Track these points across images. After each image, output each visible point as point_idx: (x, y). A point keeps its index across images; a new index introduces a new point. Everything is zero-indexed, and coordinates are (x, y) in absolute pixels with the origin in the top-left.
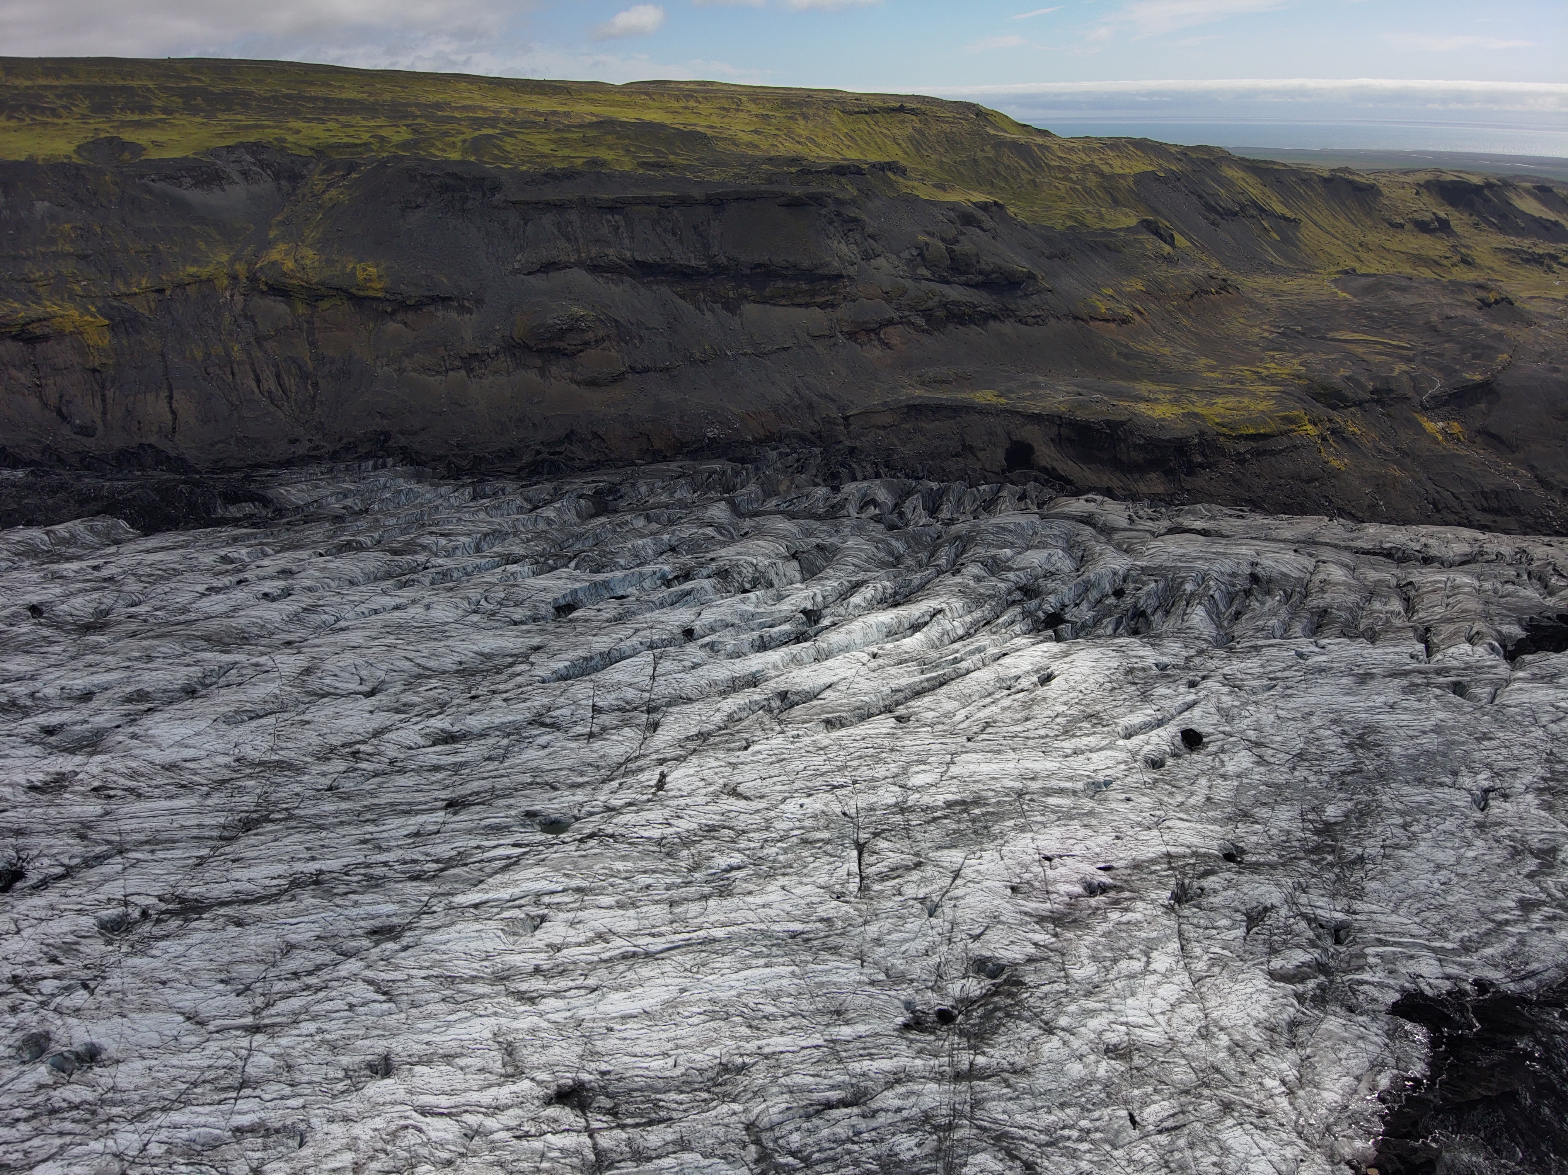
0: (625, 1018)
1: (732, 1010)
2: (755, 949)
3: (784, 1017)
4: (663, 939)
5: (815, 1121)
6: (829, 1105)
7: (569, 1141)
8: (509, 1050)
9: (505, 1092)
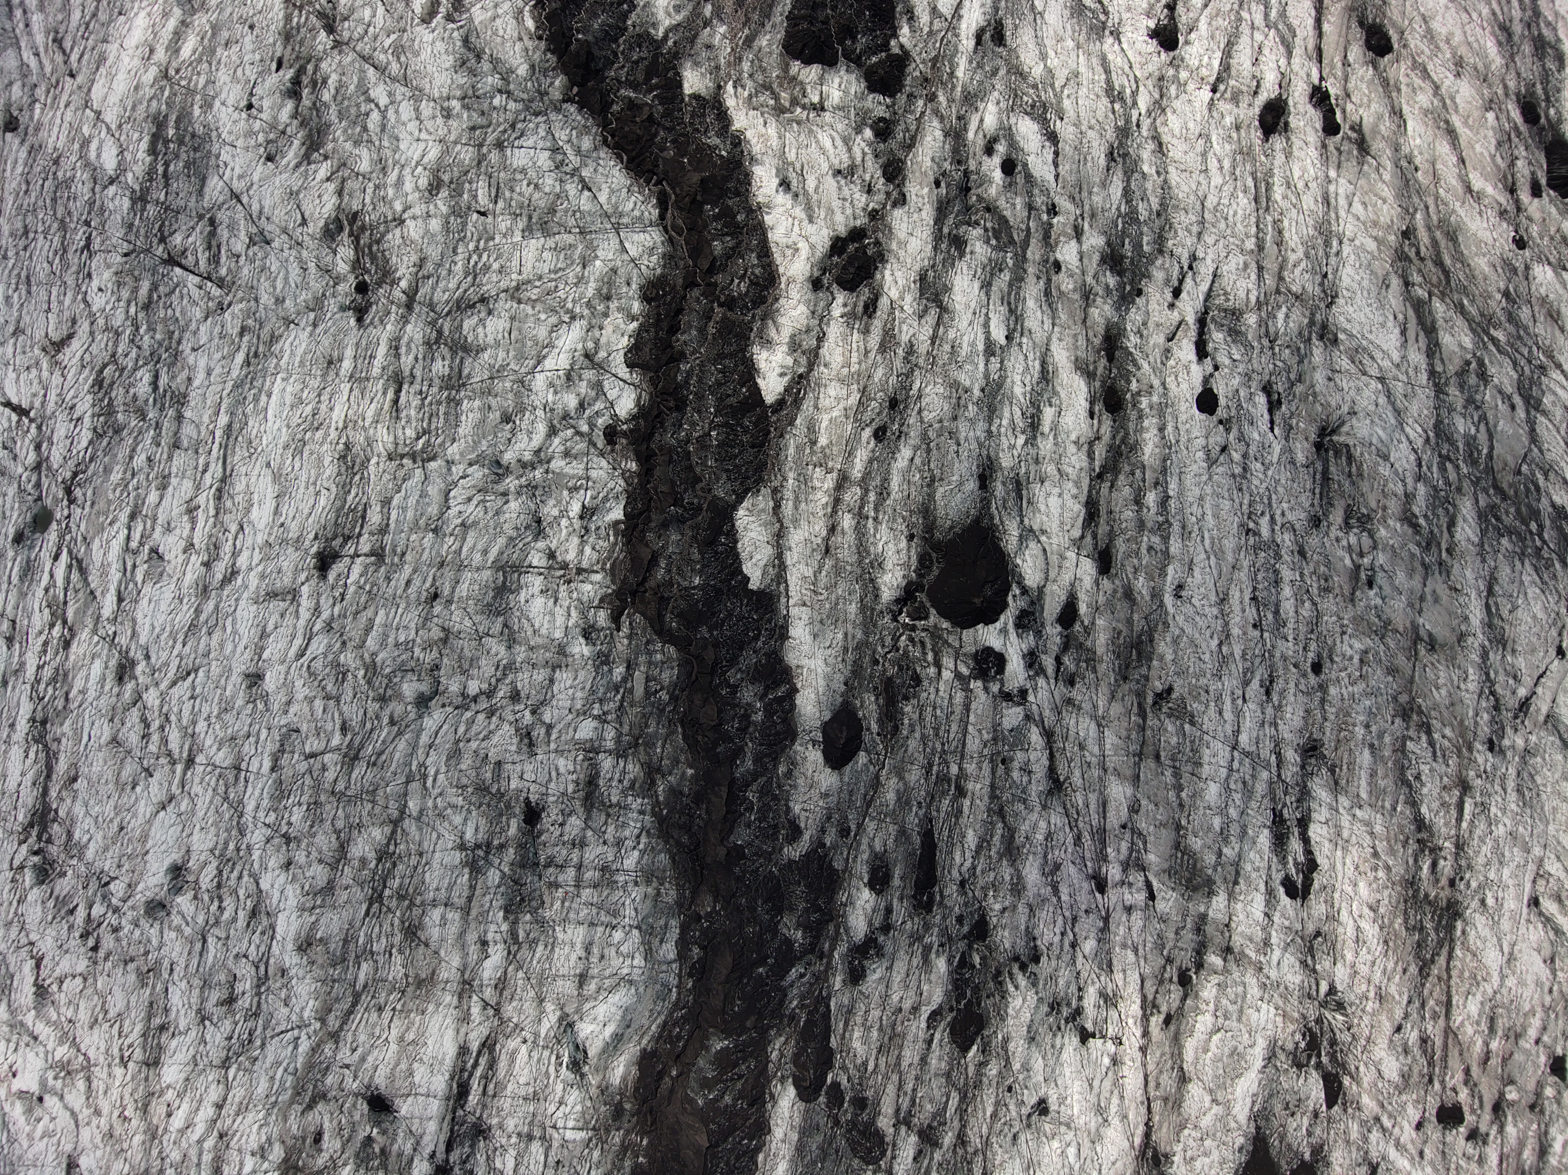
0: (276, 512)
1: (299, 436)
2: (250, 398)
3: (319, 402)
4: (212, 466)
5: (403, 415)
6: (396, 401)
7: (357, 570)
8: (272, 595)
9: (306, 603)
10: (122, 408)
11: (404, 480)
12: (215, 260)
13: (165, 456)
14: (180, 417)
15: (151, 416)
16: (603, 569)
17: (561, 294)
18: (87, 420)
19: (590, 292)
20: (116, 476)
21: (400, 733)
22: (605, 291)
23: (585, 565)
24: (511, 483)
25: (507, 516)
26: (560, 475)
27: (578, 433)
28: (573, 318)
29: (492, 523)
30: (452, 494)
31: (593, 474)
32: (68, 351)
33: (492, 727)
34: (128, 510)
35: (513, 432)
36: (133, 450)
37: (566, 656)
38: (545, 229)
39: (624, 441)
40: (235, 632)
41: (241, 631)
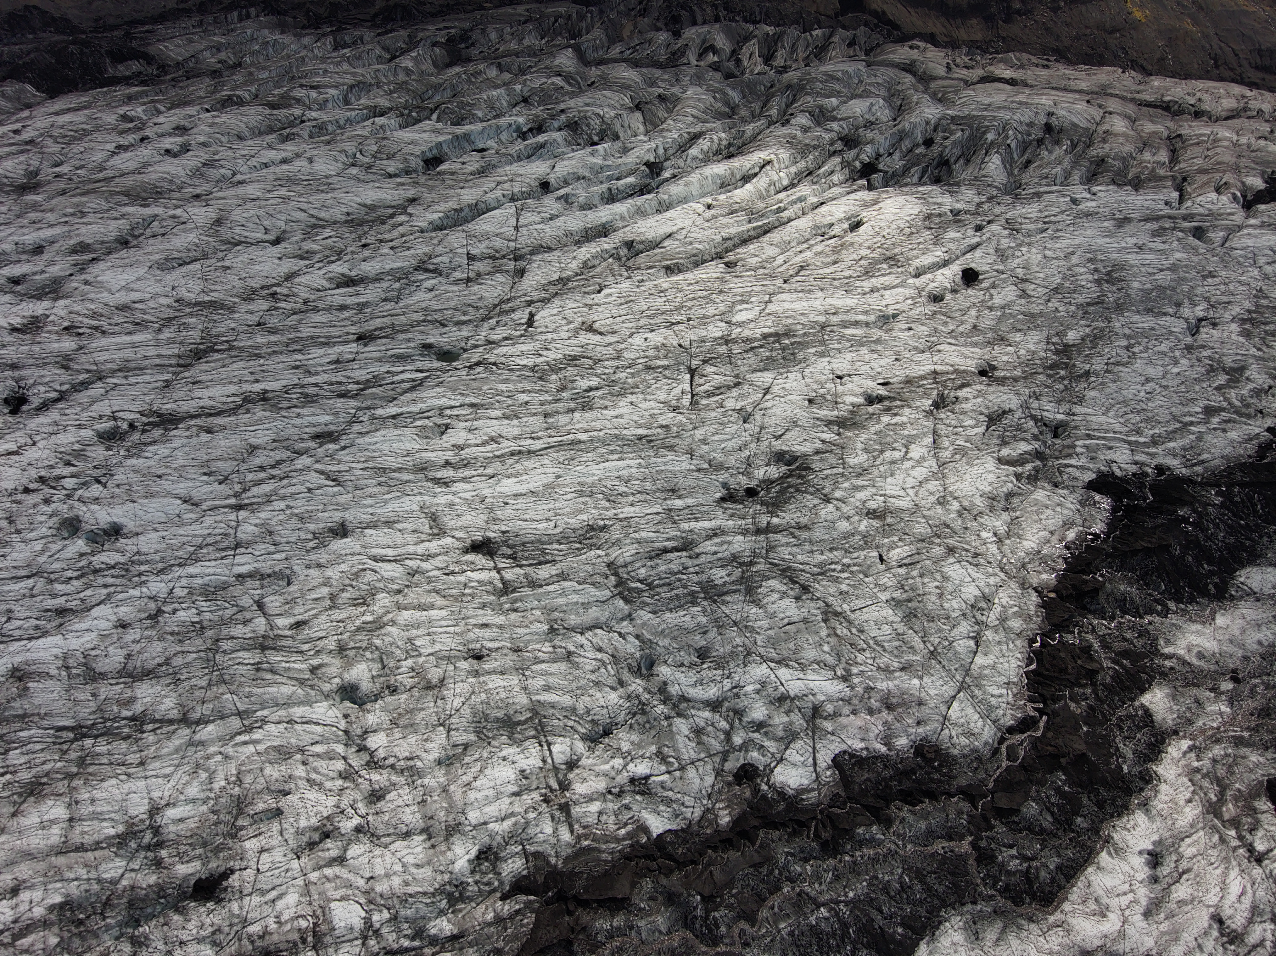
0: (517, 496)
1: (595, 490)
2: (611, 448)
3: (634, 494)
4: (541, 442)
5: (656, 561)
6: (666, 551)
7: (484, 576)
8: (434, 518)
9: (434, 546)
10: (561, 376)
11: (593, 584)
14: (571, 411)
15: (564, 394)
16: (579, 838)
17: (860, 658)
18: (542, 359)
19: (883, 685)
21: (302, 682)
22: (894, 701)
23: (576, 811)
24: (637, 685)
25: (599, 695)
26: (671, 733)
27: (728, 735)
28: (845, 679)
29: (583, 682)
30: (599, 631)
31: (691, 773)
33: (328, 785)
35: (692, 665)
36: (530, 392)
37: (447, 839)
38: (910, 617)
39: (748, 794)
40: (386, 501)
41: (388, 505)
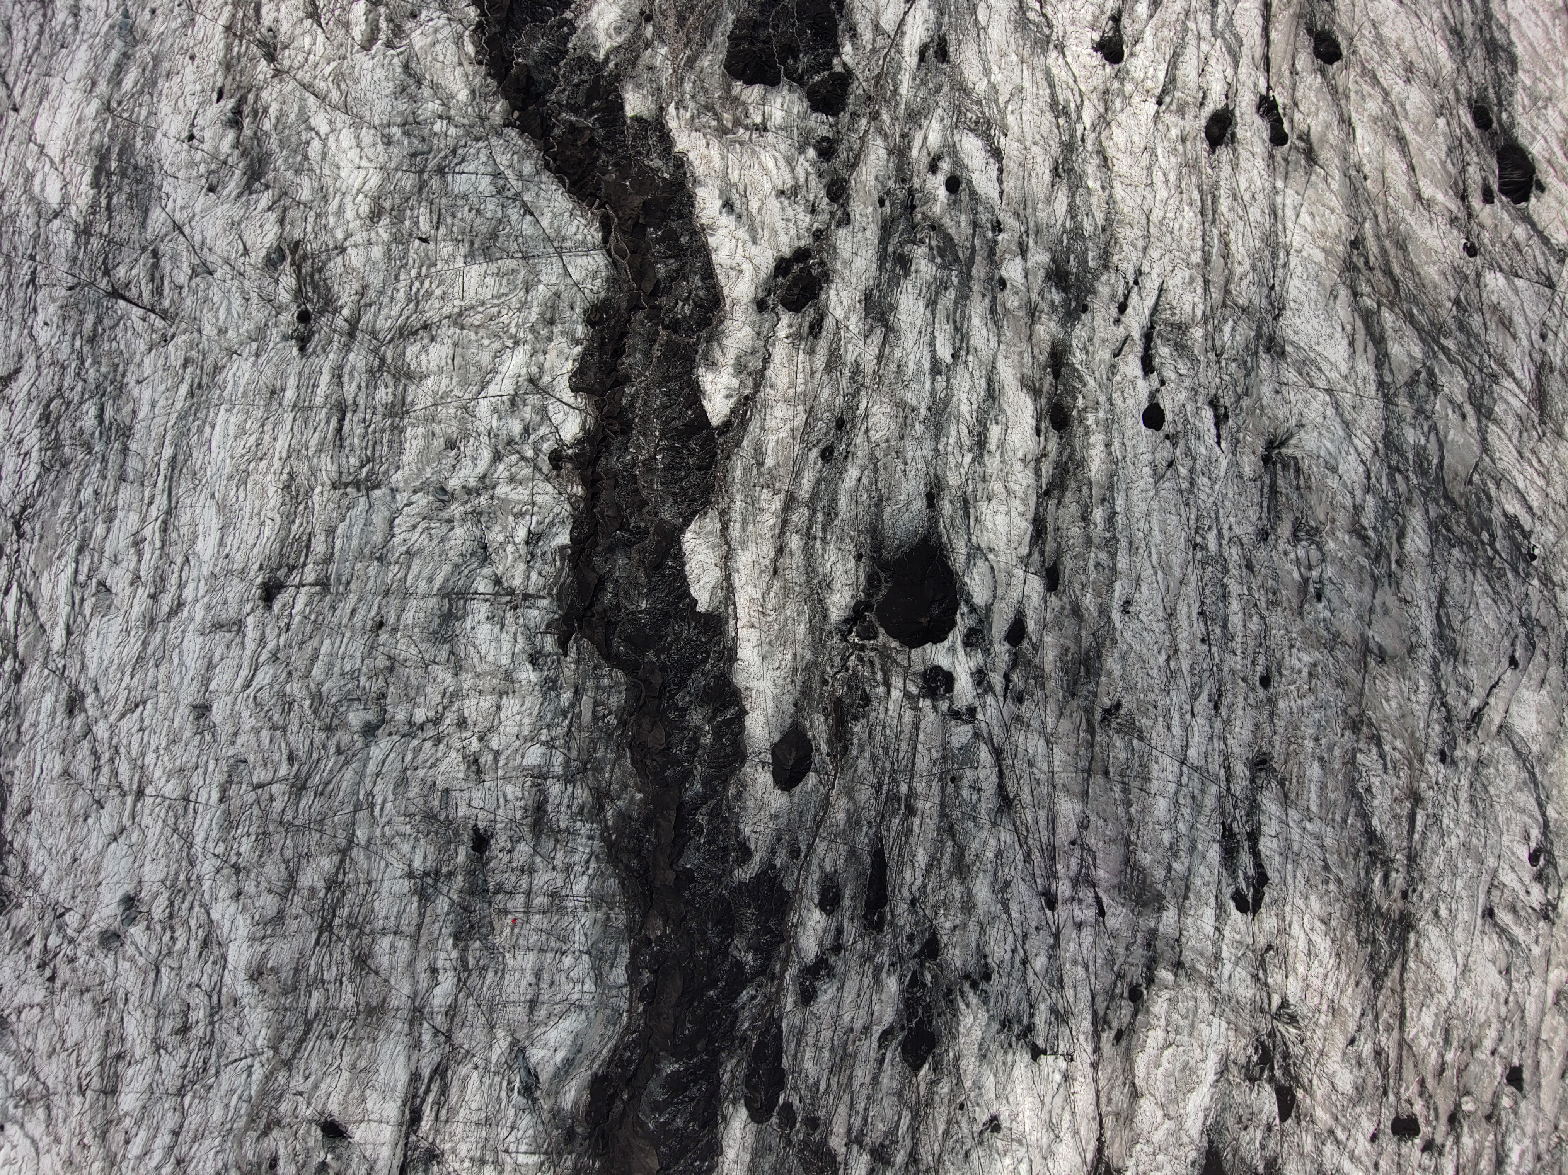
0: (221, 543)
1: (242, 467)
2: (194, 430)
3: (263, 432)
4: (158, 499)
5: (347, 443)
6: (339, 430)
7: (301, 600)
8: (218, 626)
9: (251, 634)
10: (68, 442)
11: (348, 509)
12: (158, 292)
13: (111, 489)
14: (125, 450)
15: (97, 449)
16: (549, 594)
17: (504, 319)
18: (35, 454)
19: (533, 317)
20: (63, 510)
21: (346, 763)
22: (548, 315)
23: (531, 590)
24: (456, 510)
25: (452, 543)
26: (505, 501)
27: (523, 458)
28: (516, 343)
29: (437, 550)
30: (396, 522)
31: (539, 499)
32: (14, 385)
33: (439, 754)
34: (75, 544)
35: (458, 458)
36: (80, 484)
37: (513, 682)
38: (487, 254)
39: (569, 466)
40: (182, 664)
41: (188, 663)
